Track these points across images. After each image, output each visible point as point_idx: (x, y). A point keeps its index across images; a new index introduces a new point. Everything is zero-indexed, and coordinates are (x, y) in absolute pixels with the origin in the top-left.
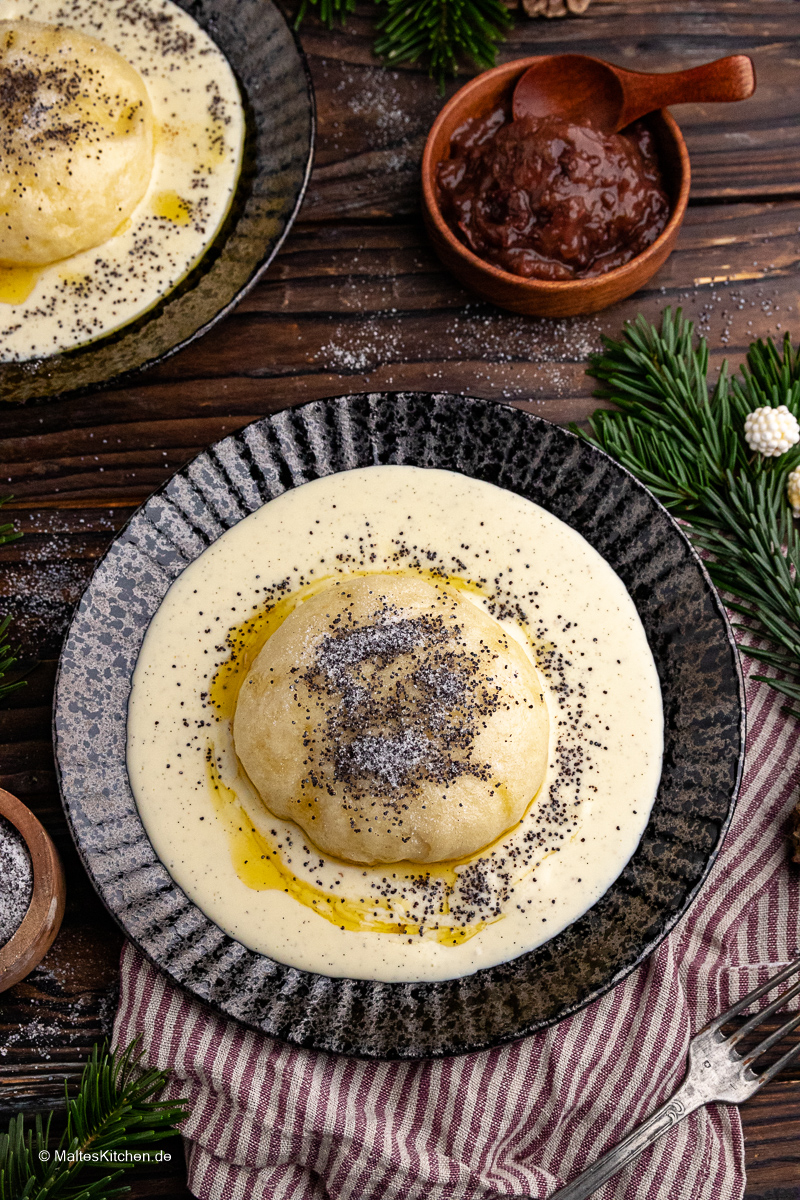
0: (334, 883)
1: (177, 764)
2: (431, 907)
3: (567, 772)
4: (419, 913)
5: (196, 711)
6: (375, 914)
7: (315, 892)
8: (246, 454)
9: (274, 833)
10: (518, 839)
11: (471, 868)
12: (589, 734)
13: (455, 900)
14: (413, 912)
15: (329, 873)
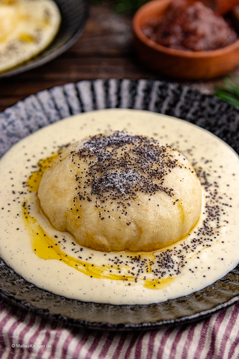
0: (88, 258)
1: (7, 208)
2: (142, 270)
3: (212, 215)
4: (135, 271)
5: (19, 188)
6: (111, 271)
7: (78, 261)
8: (53, 99)
9: (56, 237)
10: (188, 241)
11: (163, 253)
12: (222, 201)
13: (155, 266)
14: (131, 271)
15: (86, 253)
